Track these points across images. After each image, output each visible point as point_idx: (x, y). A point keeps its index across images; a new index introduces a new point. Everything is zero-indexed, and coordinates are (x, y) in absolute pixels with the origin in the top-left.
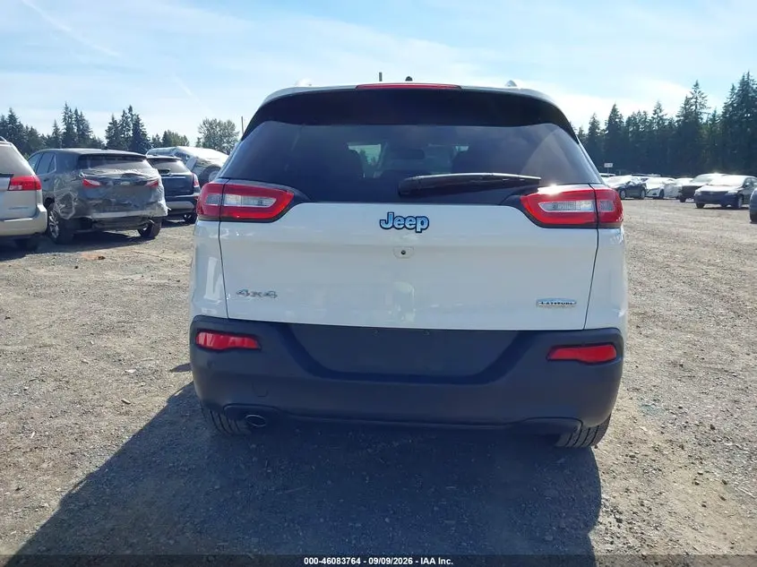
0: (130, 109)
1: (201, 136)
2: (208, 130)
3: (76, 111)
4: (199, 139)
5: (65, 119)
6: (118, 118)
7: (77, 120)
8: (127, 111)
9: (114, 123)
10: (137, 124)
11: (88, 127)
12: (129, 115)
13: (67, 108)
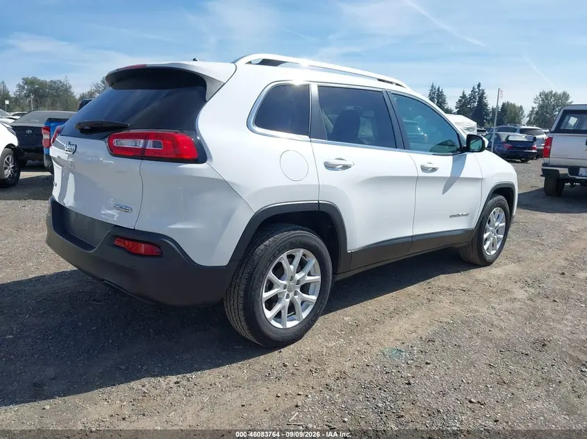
0: (479, 86)
1: (536, 105)
2: (543, 100)
3: (439, 88)
4: (533, 108)
5: (430, 95)
6: (468, 93)
7: (438, 95)
8: (476, 87)
9: (464, 96)
10: (482, 96)
11: (445, 100)
12: (477, 90)
13: (433, 87)
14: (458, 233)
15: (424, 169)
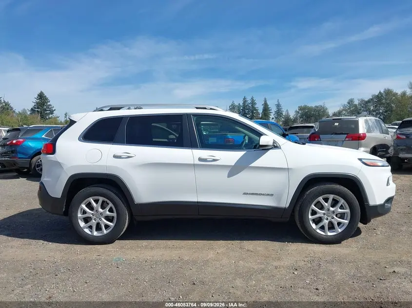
14: (265, 208)
15: (200, 159)
